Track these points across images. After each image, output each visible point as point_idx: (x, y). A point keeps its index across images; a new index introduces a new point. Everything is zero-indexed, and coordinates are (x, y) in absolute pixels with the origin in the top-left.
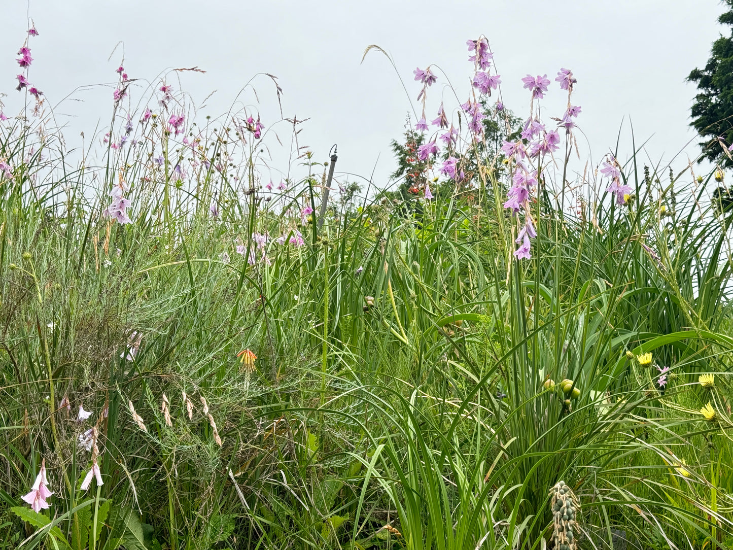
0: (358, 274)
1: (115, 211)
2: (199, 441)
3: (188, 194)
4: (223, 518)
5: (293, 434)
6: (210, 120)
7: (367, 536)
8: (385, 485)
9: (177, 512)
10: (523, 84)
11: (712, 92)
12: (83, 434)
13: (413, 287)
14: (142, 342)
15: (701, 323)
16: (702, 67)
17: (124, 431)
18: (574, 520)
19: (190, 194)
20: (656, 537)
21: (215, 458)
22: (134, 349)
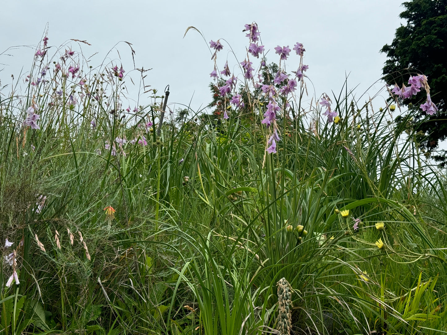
0: (180, 163)
1: (30, 121)
2: (79, 261)
3: (78, 114)
4: (94, 307)
5: (138, 257)
6: (92, 69)
7: (182, 317)
8: (191, 286)
9: (66, 304)
10: (275, 51)
11: (396, 59)
12: (8, 256)
13: (213, 172)
14: (46, 201)
15: (379, 193)
16: (390, 44)
17: (34, 255)
18: (290, 299)
19: (79, 114)
20: (349, 317)
21: (89, 270)
22: (41, 206)
